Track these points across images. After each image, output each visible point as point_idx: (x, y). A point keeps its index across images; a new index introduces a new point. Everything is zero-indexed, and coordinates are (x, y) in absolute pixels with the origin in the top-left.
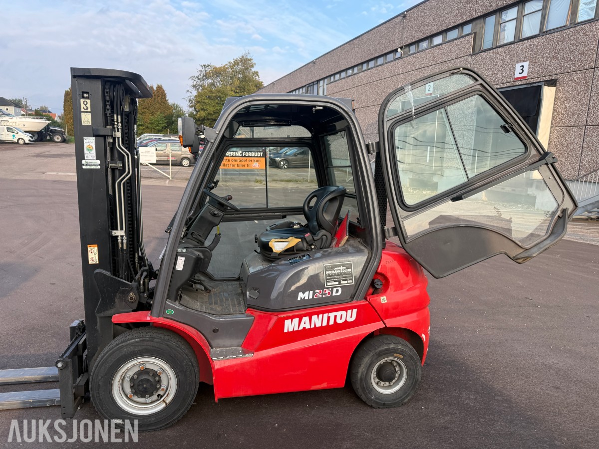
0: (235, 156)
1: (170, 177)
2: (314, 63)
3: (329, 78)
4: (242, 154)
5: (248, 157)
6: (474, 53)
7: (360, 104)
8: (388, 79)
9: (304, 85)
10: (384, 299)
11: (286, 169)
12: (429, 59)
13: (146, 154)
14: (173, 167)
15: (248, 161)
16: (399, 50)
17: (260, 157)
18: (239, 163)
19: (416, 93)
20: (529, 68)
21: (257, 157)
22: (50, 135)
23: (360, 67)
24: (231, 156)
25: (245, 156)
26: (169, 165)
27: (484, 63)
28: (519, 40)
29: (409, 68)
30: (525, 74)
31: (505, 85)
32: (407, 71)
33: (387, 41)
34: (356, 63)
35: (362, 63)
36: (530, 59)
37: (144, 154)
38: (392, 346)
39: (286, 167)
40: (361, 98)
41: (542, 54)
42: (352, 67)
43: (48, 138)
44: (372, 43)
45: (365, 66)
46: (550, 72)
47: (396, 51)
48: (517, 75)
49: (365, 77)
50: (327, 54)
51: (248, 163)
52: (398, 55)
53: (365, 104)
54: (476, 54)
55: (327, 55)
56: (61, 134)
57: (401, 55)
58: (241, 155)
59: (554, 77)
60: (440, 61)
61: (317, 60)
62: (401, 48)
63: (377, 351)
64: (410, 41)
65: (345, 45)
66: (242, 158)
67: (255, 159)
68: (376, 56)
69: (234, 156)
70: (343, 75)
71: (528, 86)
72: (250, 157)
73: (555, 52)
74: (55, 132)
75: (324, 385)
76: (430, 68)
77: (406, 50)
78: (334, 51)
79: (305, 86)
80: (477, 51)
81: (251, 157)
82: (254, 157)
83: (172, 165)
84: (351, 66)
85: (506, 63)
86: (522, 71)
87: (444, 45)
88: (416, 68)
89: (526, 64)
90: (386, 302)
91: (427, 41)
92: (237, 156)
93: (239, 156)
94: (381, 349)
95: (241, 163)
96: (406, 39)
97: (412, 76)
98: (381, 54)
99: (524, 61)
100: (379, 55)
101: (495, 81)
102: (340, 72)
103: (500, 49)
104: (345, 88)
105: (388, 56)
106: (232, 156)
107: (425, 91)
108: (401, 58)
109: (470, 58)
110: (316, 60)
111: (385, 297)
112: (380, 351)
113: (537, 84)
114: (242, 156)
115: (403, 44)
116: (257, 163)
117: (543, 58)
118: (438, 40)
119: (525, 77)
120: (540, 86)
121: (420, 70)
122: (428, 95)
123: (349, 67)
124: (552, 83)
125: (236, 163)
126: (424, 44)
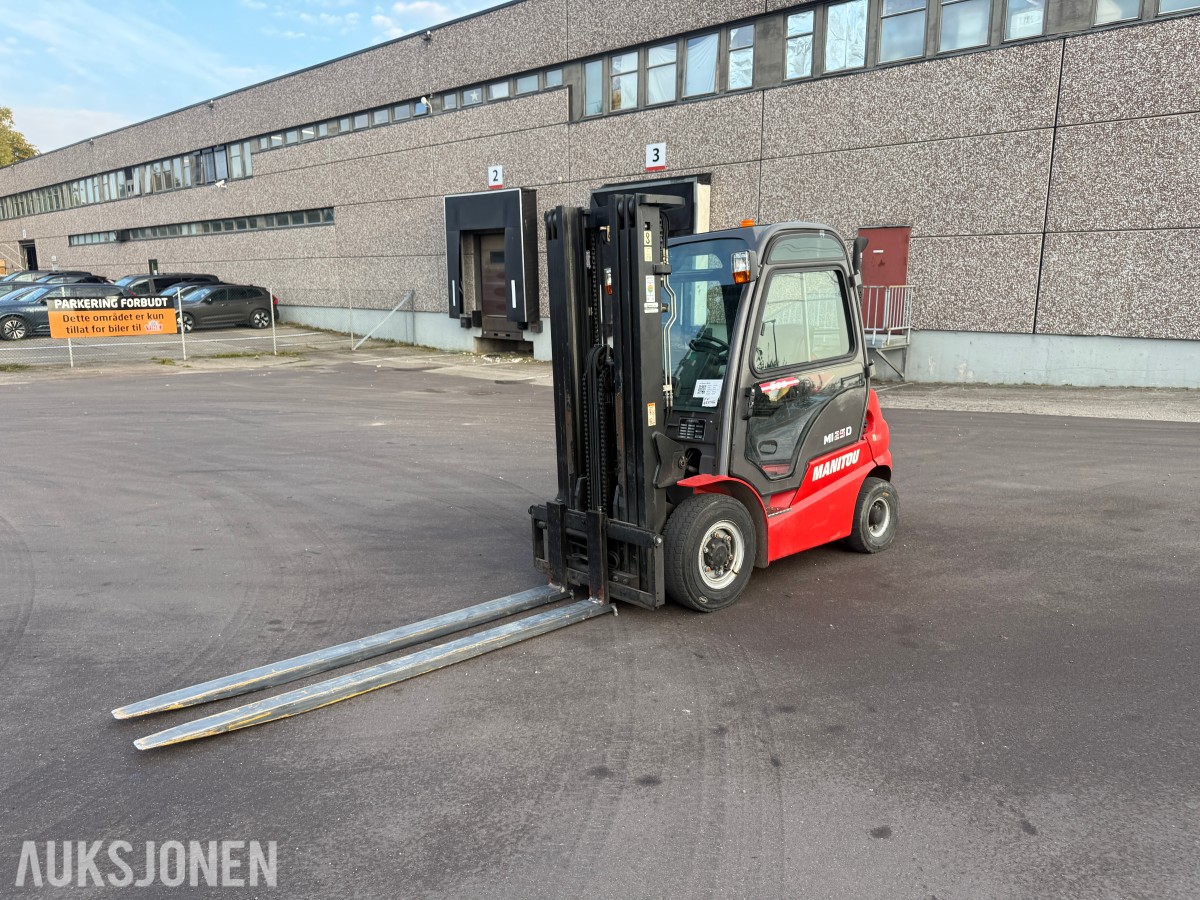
0: (102, 309)
2: (211, 106)
3: (255, 142)
4: (119, 302)
5: (133, 308)
6: (571, 121)
7: (344, 197)
8: (405, 153)
9: (187, 151)
11: (190, 332)
12: (488, 123)
15: (134, 317)
16: (424, 100)
17: (162, 307)
18: (113, 324)
19: (469, 184)
20: (667, 153)
21: (155, 307)
23: (334, 125)
24: (91, 309)
25: (126, 308)
27: (592, 139)
28: (643, 106)
29: (449, 135)
30: (662, 162)
31: (632, 179)
32: (446, 141)
33: (393, 81)
34: (323, 116)
35: (339, 118)
36: (667, 138)
39: (189, 328)
40: (345, 185)
41: (684, 133)
42: (316, 124)
44: (358, 81)
45: (345, 125)
46: (699, 161)
47: (417, 100)
48: (650, 164)
49: (349, 145)
50: (245, 90)
51: (135, 322)
52: (420, 109)
53: (356, 198)
54: (577, 123)
55: (244, 94)
57: (428, 109)
58: (116, 306)
59: (706, 170)
60: (510, 128)
61: (220, 101)
62: (427, 96)
63: (873, 491)
64: (444, 87)
65: (292, 78)
66: (118, 313)
67: (151, 311)
68: (371, 106)
69: (99, 309)
70: (292, 137)
71: (673, 182)
72: (137, 308)
73: (704, 132)
76: (493, 139)
77: (438, 101)
78: (264, 87)
79: (191, 153)
80: (576, 117)
81: (141, 308)
82: (148, 307)
84: (313, 121)
85: (629, 142)
86: (656, 158)
87: (515, 101)
88: (464, 138)
89: (662, 147)
91: (480, 90)
92: (107, 309)
93: (112, 309)
94: (875, 489)
95: (118, 322)
96: (435, 82)
97: (458, 151)
98: (382, 104)
99: (658, 142)
100: (378, 104)
101: (614, 171)
102: (284, 131)
103: (617, 119)
104: (303, 164)
105: (398, 109)
106: (95, 309)
107: (487, 182)
108: (427, 115)
109: (567, 128)
110: (214, 100)
113: (686, 180)
114: (119, 308)
115: (430, 90)
116: (156, 322)
117: (686, 139)
118: (500, 91)
119: (663, 167)
120: (692, 183)
121: (473, 141)
122: (493, 188)
123: (308, 122)
124: (705, 179)
125: (106, 324)
126: (474, 96)
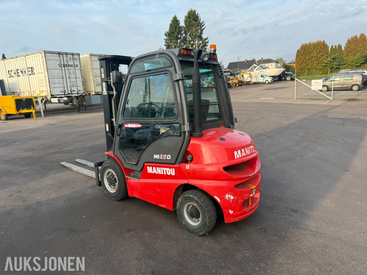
1: (331, 99)
10: (188, 167)
13: (316, 84)
14: (334, 92)
22: (285, 77)
26: (331, 90)
37: (314, 84)
38: (191, 196)
43: (283, 78)
56: (291, 75)
63: (185, 196)
74: (287, 75)
75: (163, 206)
83: (333, 90)
90: (189, 168)
94: (186, 196)
111: (189, 166)
112: (185, 197)
